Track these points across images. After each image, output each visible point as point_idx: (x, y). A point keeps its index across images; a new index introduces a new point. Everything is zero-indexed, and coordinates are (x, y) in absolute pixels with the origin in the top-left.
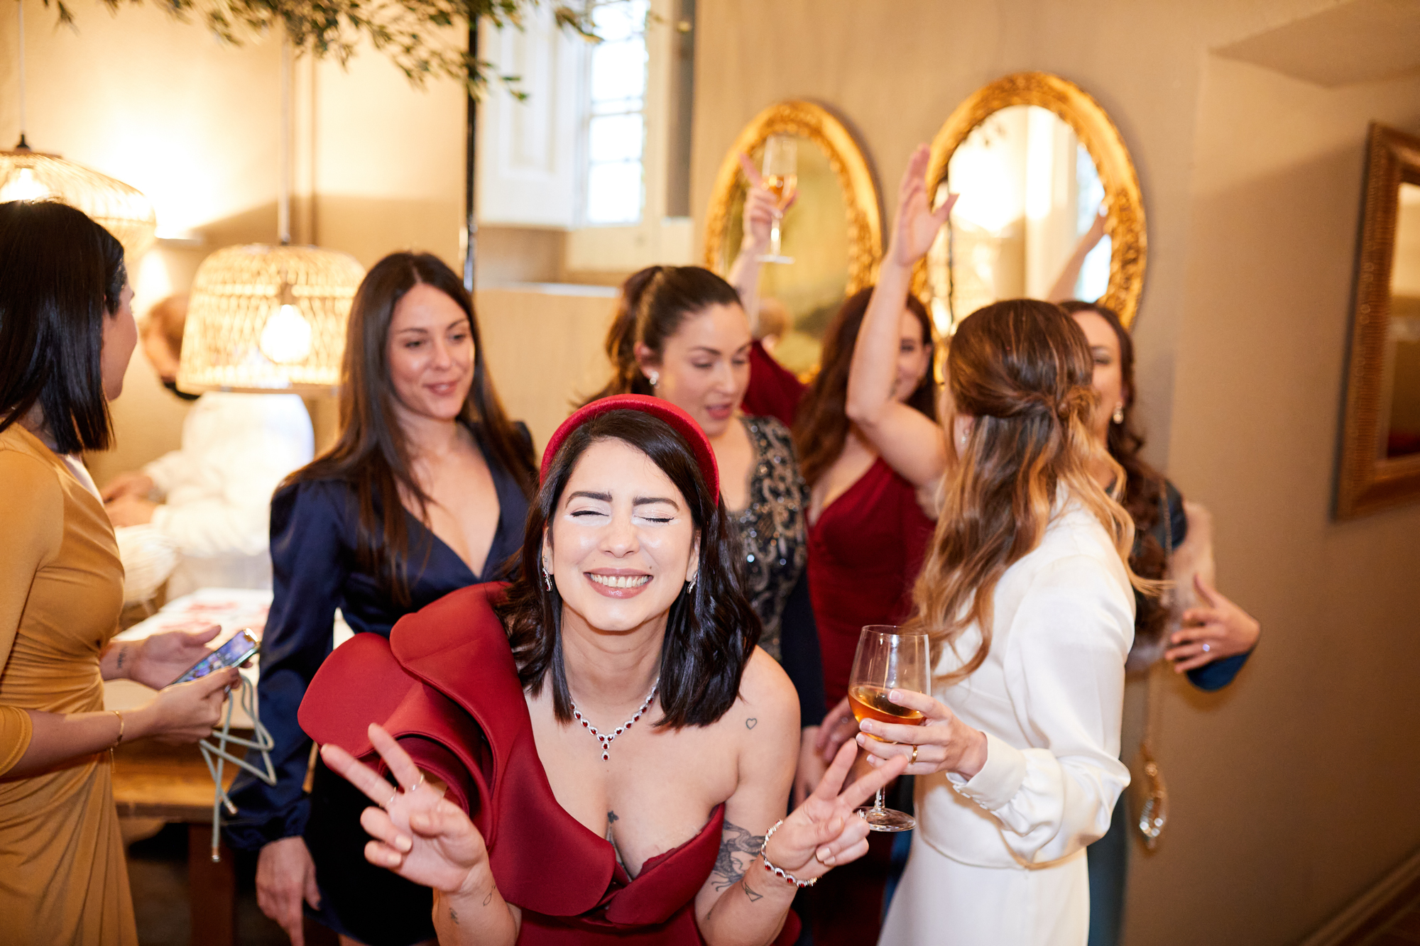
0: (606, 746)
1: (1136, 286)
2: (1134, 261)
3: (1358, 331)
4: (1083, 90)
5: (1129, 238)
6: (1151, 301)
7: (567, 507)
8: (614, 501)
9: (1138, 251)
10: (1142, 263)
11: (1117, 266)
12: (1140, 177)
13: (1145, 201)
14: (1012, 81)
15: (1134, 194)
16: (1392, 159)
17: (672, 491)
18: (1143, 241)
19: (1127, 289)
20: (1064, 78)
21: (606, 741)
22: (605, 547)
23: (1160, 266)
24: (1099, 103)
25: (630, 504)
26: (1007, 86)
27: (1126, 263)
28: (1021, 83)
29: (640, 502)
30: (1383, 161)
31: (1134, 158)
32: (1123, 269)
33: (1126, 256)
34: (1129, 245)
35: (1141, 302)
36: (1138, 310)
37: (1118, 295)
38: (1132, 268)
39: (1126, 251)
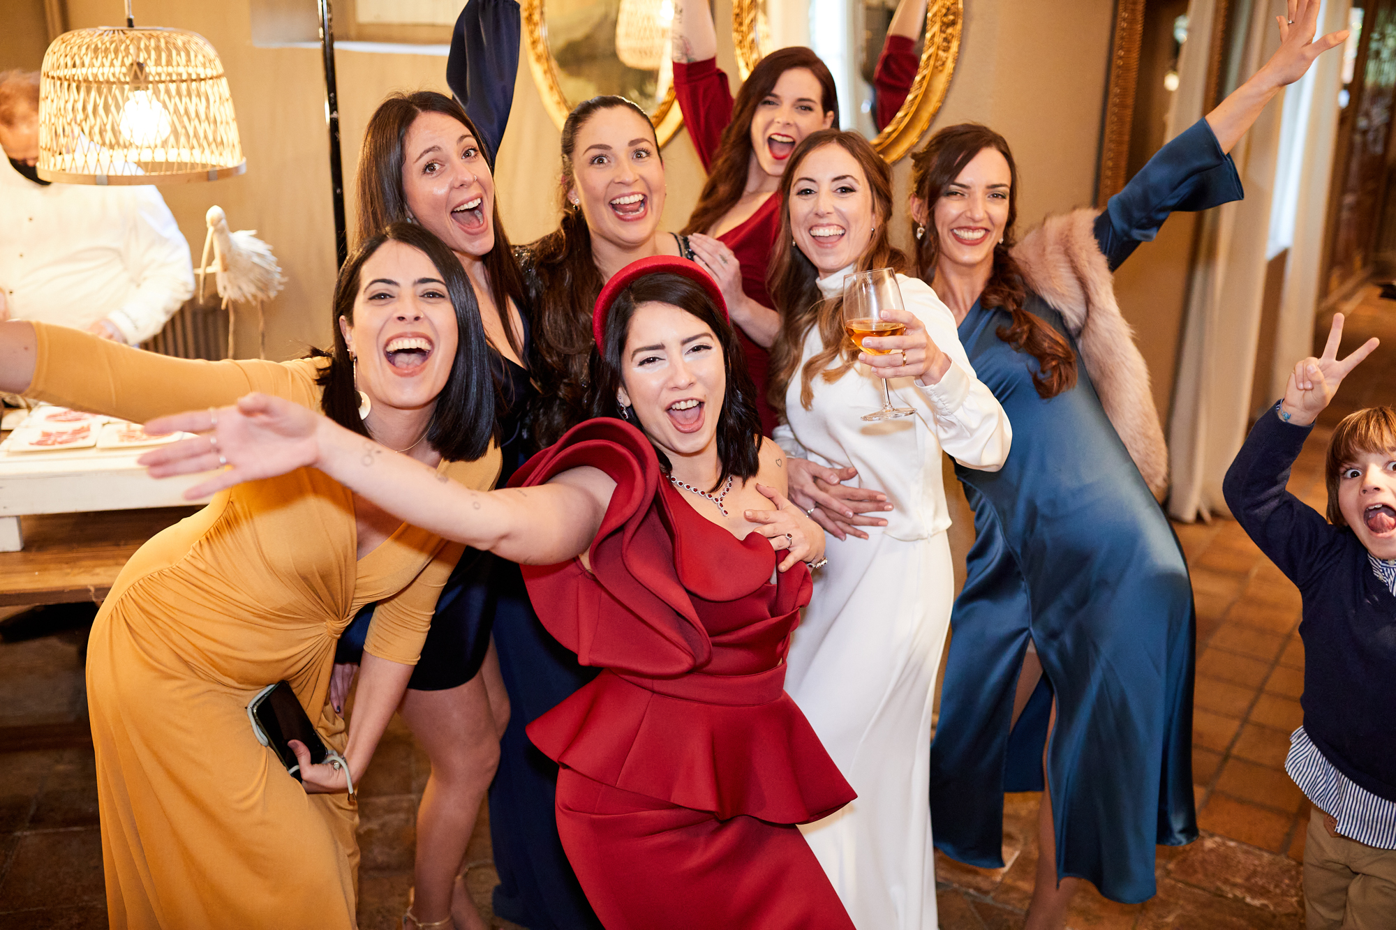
0: (721, 505)
1: (954, 46)
2: (953, 23)
5: (949, 2)
6: (967, 59)
7: (632, 360)
8: (666, 349)
10: (959, 27)
11: (936, 29)
17: (704, 327)
18: (961, 6)
19: (946, 50)
21: (719, 502)
22: (672, 385)
23: (973, 28)
25: (679, 346)
29: (684, 342)
32: (942, 31)
33: (945, 19)
34: (948, 9)
35: (957, 61)
36: (954, 69)
37: (937, 55)
38: (950, 30)
39: (945, 15)
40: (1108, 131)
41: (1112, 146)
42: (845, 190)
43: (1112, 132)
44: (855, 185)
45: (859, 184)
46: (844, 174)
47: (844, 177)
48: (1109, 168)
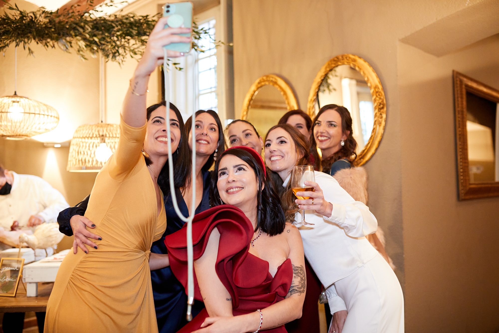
1: (384, 116)
2: (383, 108)
3: (458, 137)
4: (360, 58)
5: (380, 101)
6: (389, 120)
8: (228, 169)
9: (383, 105)
10: (385, 109)
11: (377, 111)
12: (382, 82)
13: (384, 89)
14: (337, 58)
15: (380, 87)
16: (461, 81)
17: (244, 163)
18: (385, 102)
19: (382, 118)
20: (354, 55)
23: (390, 109)
24: (365, 61)
25: (233, 168)
26: (336, 59)
27: (380, 109)
28: (340, 58)
29: (235, 167)
30: (458, 82)
31: (379, 76)
32: (379, 111)
33: (380, 107)
34: (380, 103)
35: (386, 121)
36: (386, 124)
37: (378, 120)
38: (382, 110)
39: (380, 105)
40: (459, 158)
41: (461, 164)
42: (282, 142)
43: (461, 158)
44: (286, 140)
45: (287, 140)
46: (281, 136)
47: (281, 137)
48: (461, 172)
